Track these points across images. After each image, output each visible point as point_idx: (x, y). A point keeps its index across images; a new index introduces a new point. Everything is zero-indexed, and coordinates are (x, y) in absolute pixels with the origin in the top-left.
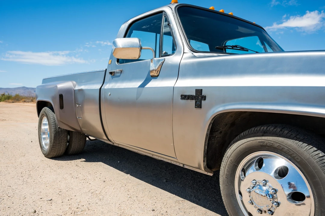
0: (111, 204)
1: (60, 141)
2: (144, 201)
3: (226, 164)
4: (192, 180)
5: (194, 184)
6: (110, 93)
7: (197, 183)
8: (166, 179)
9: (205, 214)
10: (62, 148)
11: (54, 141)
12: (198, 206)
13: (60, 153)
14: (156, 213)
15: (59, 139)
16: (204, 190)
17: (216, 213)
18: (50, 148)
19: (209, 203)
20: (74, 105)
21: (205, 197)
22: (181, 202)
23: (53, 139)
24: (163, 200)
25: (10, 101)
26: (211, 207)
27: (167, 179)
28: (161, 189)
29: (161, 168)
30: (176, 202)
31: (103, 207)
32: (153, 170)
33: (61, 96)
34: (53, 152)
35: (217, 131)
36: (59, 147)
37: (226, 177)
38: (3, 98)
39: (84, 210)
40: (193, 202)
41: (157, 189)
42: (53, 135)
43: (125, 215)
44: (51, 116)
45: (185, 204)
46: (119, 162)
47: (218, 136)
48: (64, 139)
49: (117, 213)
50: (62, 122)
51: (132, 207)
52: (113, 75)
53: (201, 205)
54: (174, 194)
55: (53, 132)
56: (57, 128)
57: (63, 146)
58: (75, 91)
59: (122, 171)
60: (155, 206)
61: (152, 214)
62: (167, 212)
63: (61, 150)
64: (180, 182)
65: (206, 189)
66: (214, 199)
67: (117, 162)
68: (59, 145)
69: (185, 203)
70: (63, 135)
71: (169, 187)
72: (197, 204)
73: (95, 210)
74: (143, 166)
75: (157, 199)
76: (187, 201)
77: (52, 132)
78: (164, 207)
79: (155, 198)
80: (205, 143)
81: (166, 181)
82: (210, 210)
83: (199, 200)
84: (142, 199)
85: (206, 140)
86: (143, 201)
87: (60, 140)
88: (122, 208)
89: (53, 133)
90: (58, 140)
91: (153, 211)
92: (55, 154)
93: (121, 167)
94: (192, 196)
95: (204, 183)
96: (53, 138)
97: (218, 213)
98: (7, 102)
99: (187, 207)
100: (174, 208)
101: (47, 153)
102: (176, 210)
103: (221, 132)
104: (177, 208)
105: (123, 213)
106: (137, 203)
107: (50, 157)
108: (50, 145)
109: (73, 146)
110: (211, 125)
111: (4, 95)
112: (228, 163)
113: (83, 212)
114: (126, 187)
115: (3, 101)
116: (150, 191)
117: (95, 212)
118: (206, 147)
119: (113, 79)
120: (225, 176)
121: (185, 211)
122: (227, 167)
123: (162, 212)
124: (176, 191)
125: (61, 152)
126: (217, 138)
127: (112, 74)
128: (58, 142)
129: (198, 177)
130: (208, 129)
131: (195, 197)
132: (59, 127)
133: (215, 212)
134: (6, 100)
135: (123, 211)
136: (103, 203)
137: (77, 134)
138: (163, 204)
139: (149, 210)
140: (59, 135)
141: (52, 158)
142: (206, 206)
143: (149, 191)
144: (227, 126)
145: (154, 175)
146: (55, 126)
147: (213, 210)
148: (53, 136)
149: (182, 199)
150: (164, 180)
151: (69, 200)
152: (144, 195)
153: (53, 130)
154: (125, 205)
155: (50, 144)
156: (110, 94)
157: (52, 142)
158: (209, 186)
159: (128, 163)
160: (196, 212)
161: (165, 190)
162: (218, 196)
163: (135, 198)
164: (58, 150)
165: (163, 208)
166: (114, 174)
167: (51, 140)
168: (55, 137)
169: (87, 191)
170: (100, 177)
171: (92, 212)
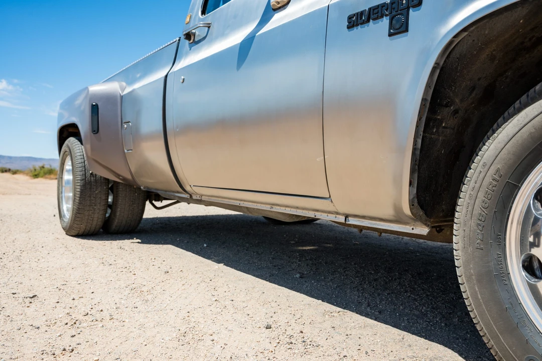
0: (168, 311)
1: (93, 202)
2: (247, 308)
3: (477, 185)
4: (357, 277)
5: (363, 283)
6: (183, 77)
7: (371, 283)
8: (300, 273)
9: (401, 341)
10: (96, 216)
11: (80, 200)
12: (379, 323)
13: (94, 226)
14: (276, 333)
15: (90, 197)
16: (388, 294)
17: (430, 340)
18: (73, 214)
19: (406, 318)
20: (120, 123)
21: (393, 307)
22: (336, 315)
23: (78, 196)
24: (292, 309)
25: (52, 176)
26: (411, 326)
27: (303, 274)
28: (289, 289)
29: (289, 257)
30: (324, 315)
31: (149, 315)
32: (273, 259)
33: (95, 109)
34: (78, 223)
35: (447, 106)
36: (90, 214)
37: (479, 225)
38: (42, 172)
39: (99, 320)
40: (367, 315)
41: (279, 289)
42: (79, 187)
43: (197, 332)
44: (78, 151)
45: (347, 319)
46: (205, 245)
47: (448, 121)
48: (100, 198)
49: (178, 328)
50: (97, 162)
51: (218, 318)
52: (192, 41)
53: (386, 323)
54: (319, 300)
55: (79, 181)
56: (88, 175)
57: (98, 211)
58: (122, 97)
59: (209, 258)
60: (272, 320)
61: (264, 335)
62: (302, 332)
63: (95, 219)
64: (331, 280)
65: (392, 293)
66: (417, 313)
67: (201, 246)
68: (91, 209)
69: (345, 316)
70: (99, 189)
71: (307, 287)
72: (376, 320)
73: (127, 321)
74: (252, 253)
75: (279, 307)
76: (351, 313)
77: (77, 181)
78: (294, 321)
79: (273, 304)
80: (417, 126)
81: (301, 277)
82: (413, 334)
83: (380, 312)
84: (245, 305)
85: (420, 118)
86: (245, 309)
87: (92, 198)
88: (193, 320)
89: (79, 184)
90: (89, 199)
91: (267, 328)
92: (82, 228)
93: (209, 253)
94: (362, 305)
95: (386, 283)
96: (78, 193)
97: (433, 341)
98: (46, 178)
99: (353, 324)
100: (320, 326)
101: (69, 225)
102: (325, 329)
103: (456, 112)
104: (328, 325)
105: (191, 329)
106: (232, 312)
107: (74, 234)
108: (73, 208)
109: (118, 214)
110: (438, 71)
111: (43, 167)
112: (488, 179)
113: (97, 322)
114: (211, 283)
115: (42, 177)
116: (265, 291)
117: (124, 323)
118: (420, 141)
119: (192, 48)
120: (473, 223)
121: (349, 334)
122: (481, 195)
123: (289, 332)
124: (322, 294)
125: (95, 223)
126: (444, 127)
127: (190, 39)
128: (88, 202)
129: (371, 273)
130: (428, 86)
131: (369, 305)
132: (91, 174)
133: (426, 339)
134: (47, 176)
135: (192, 325)
136: (151, 308)
137: (128, 190)
138: (291, 316)
139: (258, 326)
140: (90, 188)
141: (78, 236)
142: (400, 325)
143: (261, 292)
144: (475, 92)
145: (275, 266)
146: (84, 170)
147: (420, 333)
148: (79, 190)
149: (339, 309)
150: (296, 275)
151: (74, 299)
152: (248, 298)
153: (79, 179)
154: (202, 315)
155: (74, 206)
156: (184, 79)
157: (77, 201)
158: (399, 287)
159: (224, 248)
160: (377, 337)
161: (298, 292)
162: (425, 306)
163: (228, 303)
164: (88, 219)
165: (294, 324)
166: (192, 262)
167: (75, 199)
168: (82, 192)
169: (123, 285)
170: (160, 265)
171: (117, 323)
